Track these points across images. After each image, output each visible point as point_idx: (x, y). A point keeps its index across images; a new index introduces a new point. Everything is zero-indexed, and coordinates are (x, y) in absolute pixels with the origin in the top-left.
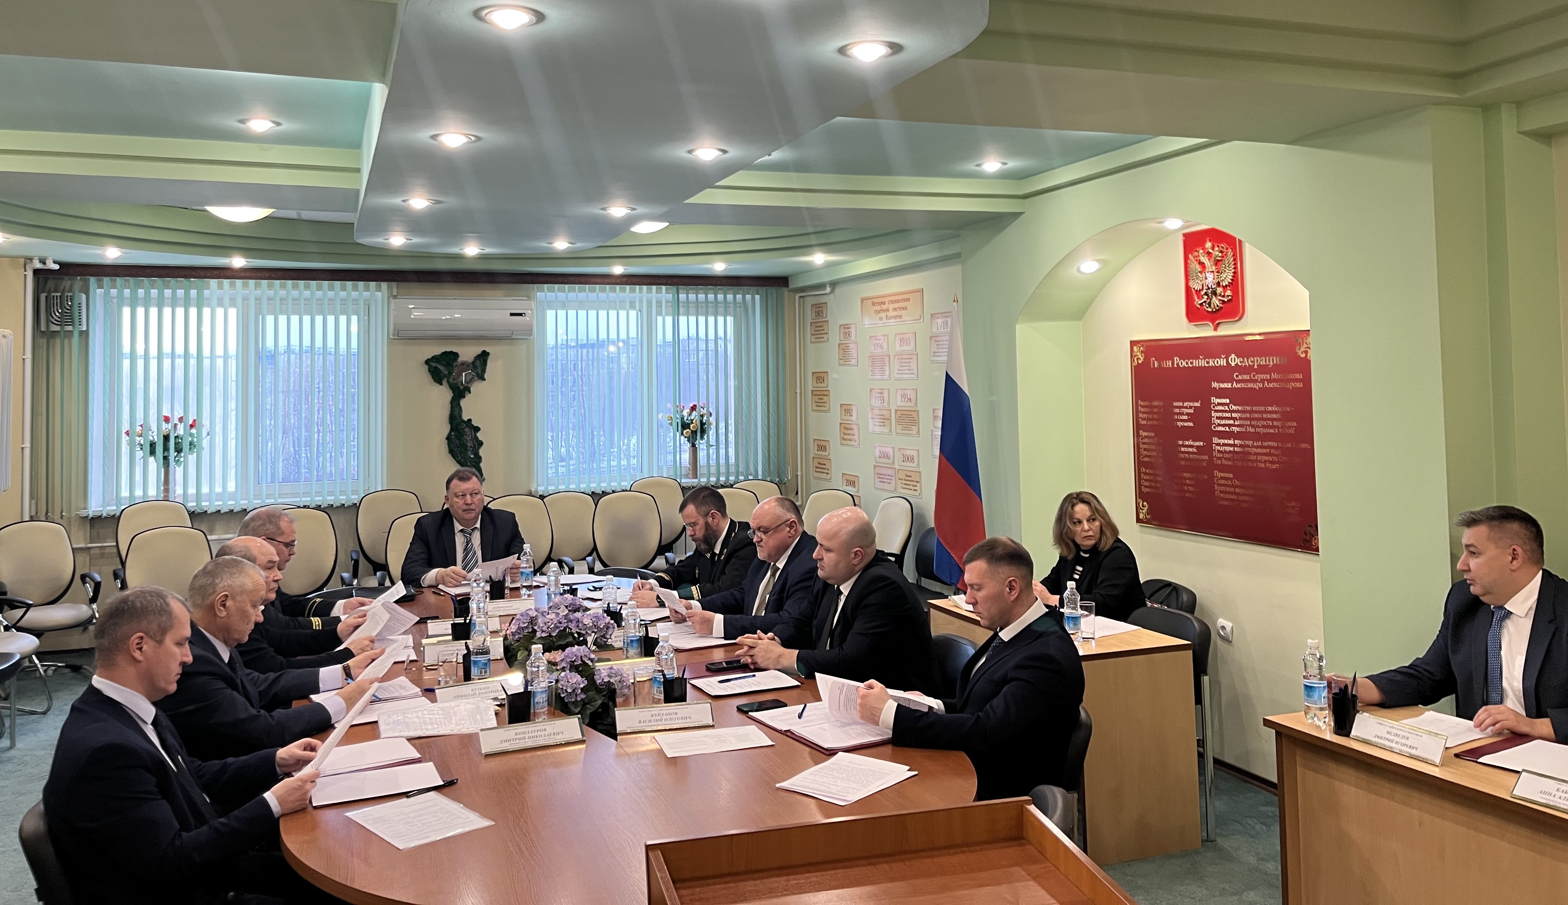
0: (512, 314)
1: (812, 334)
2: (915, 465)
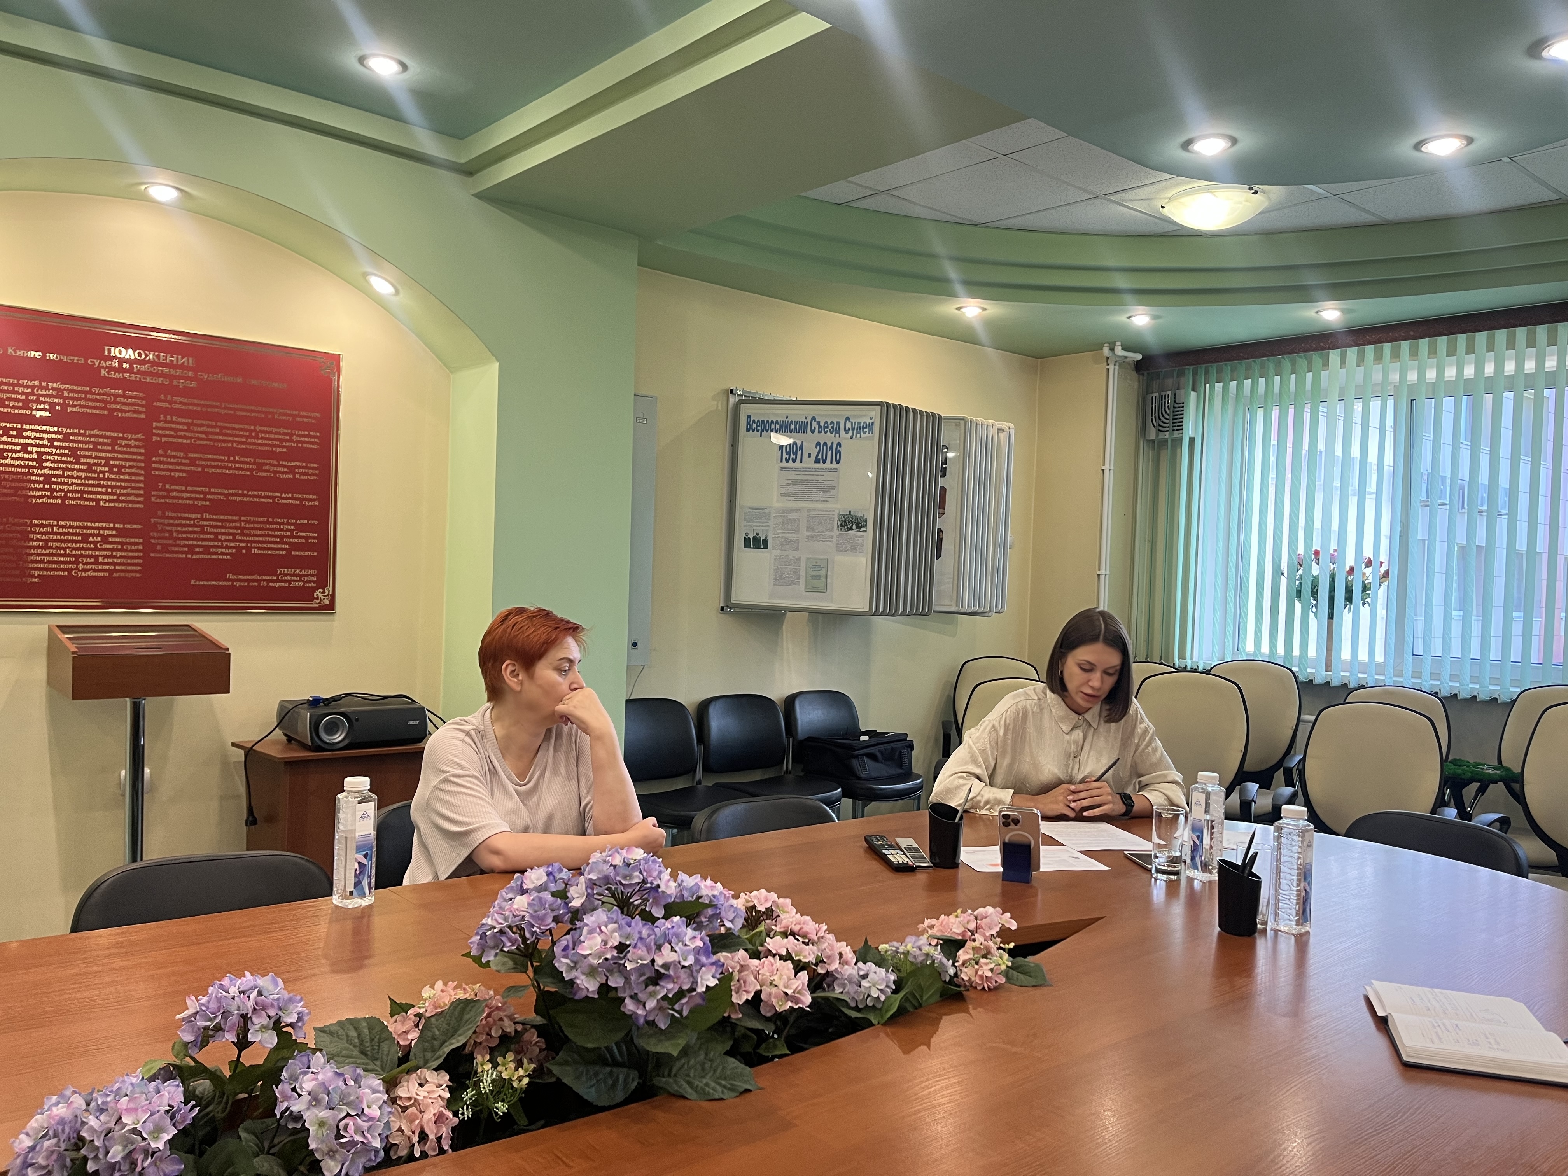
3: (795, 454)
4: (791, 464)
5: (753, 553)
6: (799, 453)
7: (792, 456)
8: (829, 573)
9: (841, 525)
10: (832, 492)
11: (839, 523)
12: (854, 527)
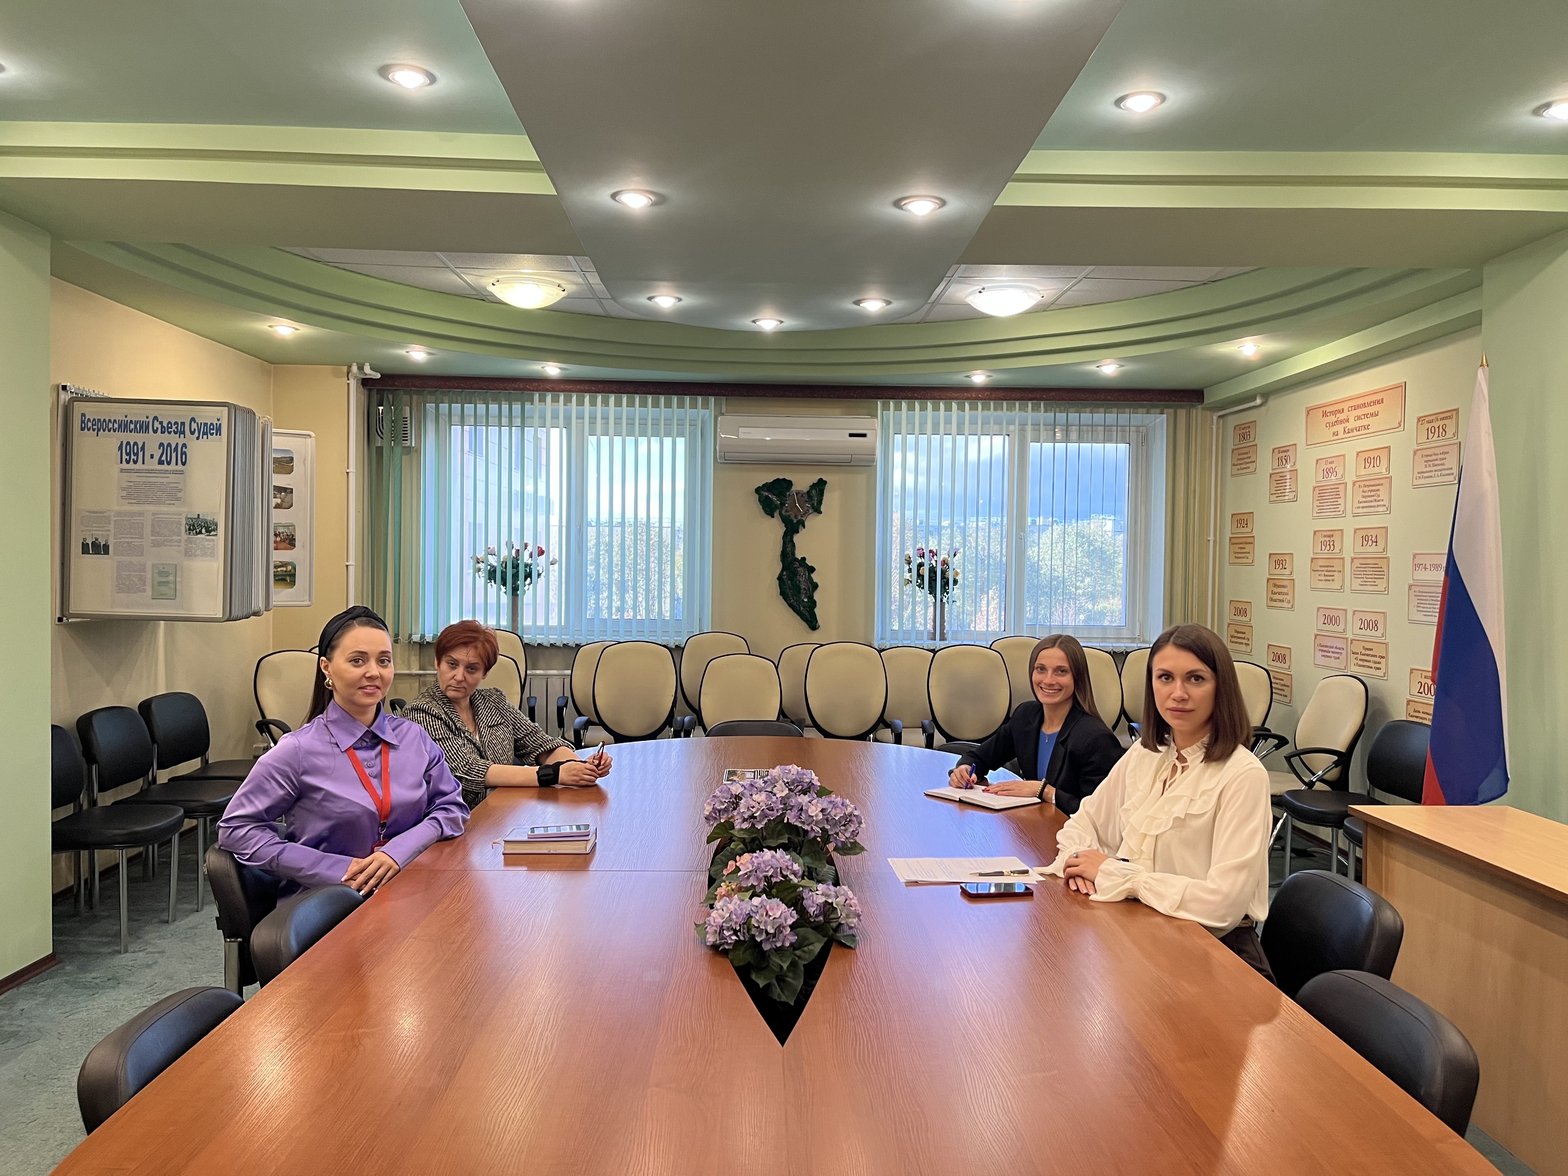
0: (851, 435)
1: (1234, 465)
2: (1379, 634)
3: (137, 454)
4: (131, 465)
5: (91, 559)
6: (141, 454)
7: (133, 457)
8: (178, 579)
9: (190, 529)
10: (179, 495)
11: (187, 527)
12: (203, 530)
